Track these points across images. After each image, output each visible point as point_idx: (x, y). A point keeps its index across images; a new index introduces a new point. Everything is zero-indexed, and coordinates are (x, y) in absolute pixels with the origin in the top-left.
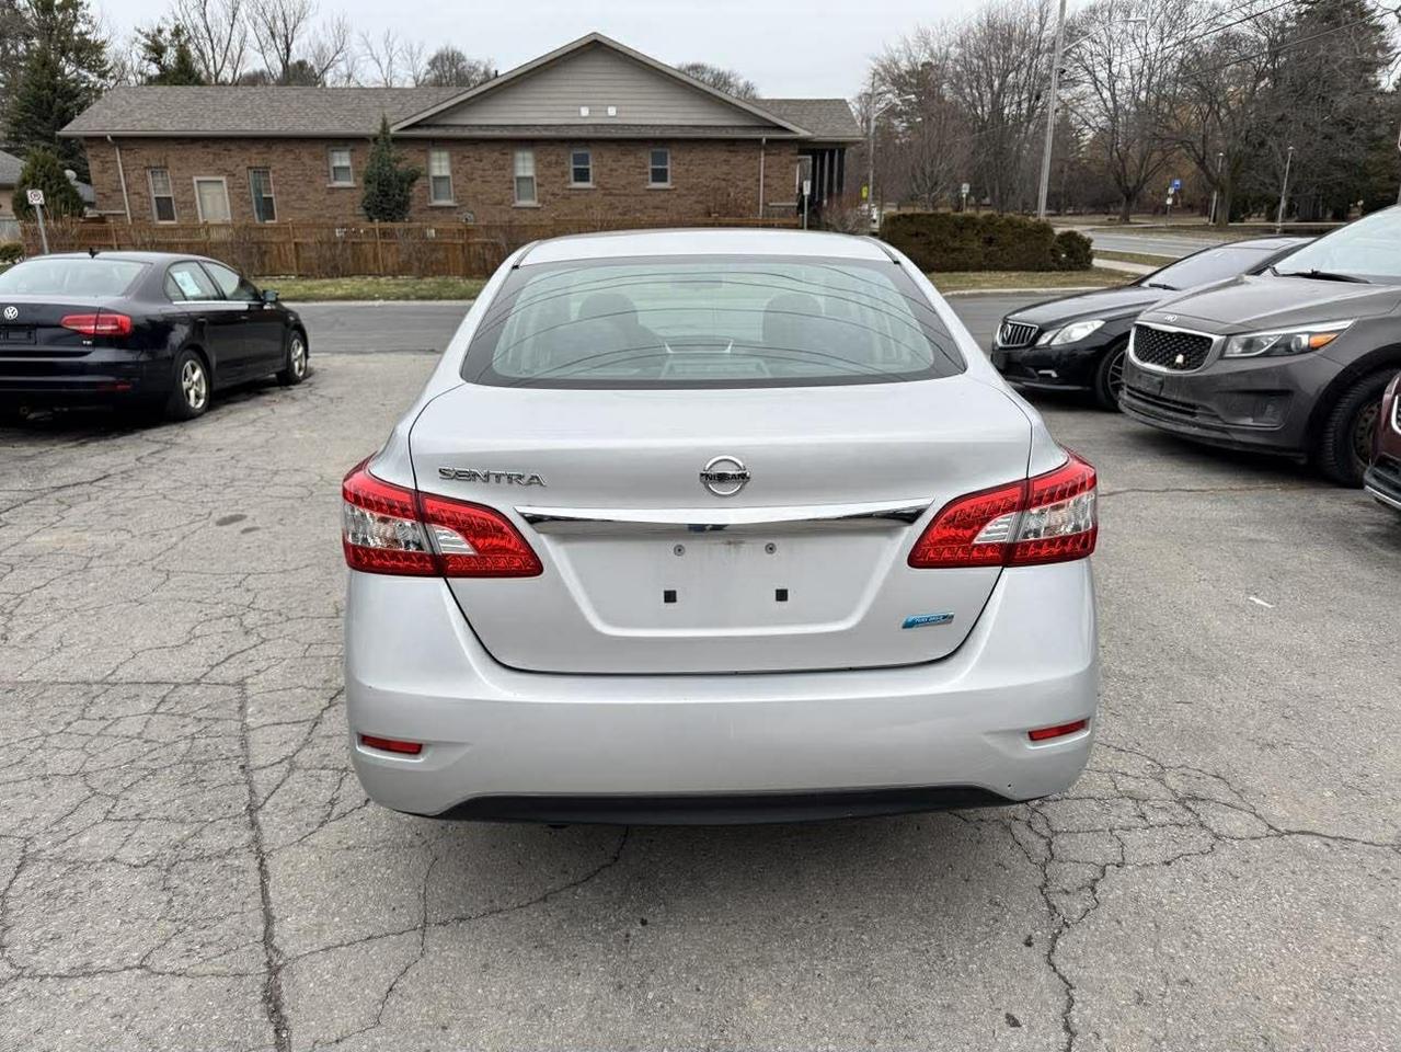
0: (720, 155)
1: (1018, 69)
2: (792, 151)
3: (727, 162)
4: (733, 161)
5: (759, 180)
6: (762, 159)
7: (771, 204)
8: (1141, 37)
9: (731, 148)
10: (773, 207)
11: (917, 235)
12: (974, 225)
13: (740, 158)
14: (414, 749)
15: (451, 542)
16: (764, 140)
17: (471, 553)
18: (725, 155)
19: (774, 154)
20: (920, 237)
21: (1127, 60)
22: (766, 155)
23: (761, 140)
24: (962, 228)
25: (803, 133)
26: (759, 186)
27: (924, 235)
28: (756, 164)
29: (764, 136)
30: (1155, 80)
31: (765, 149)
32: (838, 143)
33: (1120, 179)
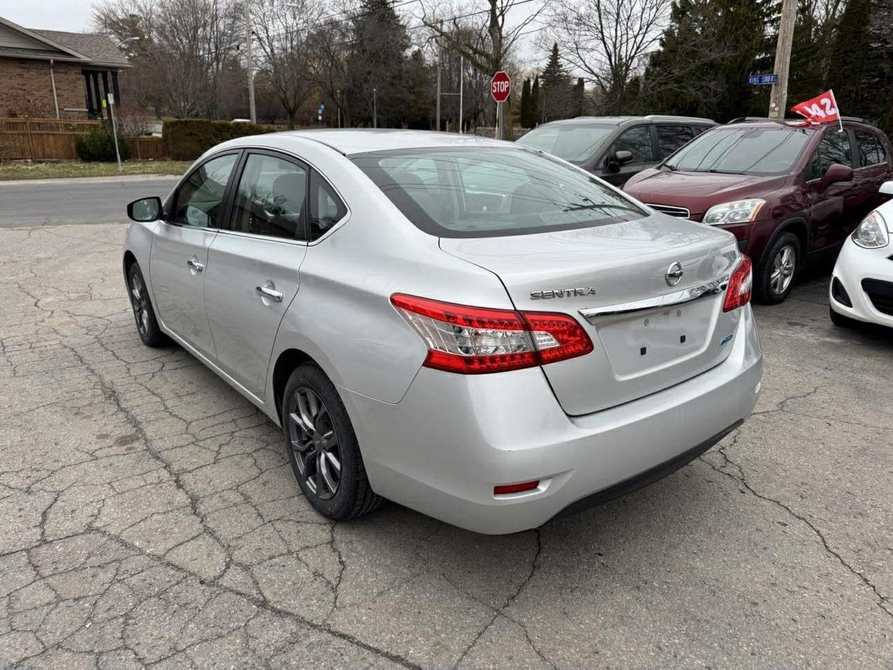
0: (15, 70)
1: (204, 26)
2: (78, 71)
3: (21, 75)
4: (26, 75)
5: (52, 91)
6: (52, 75)
7: (65, 109)
8: (282, 16)
9: (22, 65)
10: (68, 111)
11: (191, 134)
12: (229, 129)
13: (31, 73)
14: (533, 485)
15: (545, 341)
16: (52, 61)
17: (558, 345)
18: (19, 71)
19: (62, 73)
20: (193, 137)
21: (277, 28)
22: (54, 72)
23: (49, 61)
24: (220, 131)
25: (84, 59)
26: (53, 95)
27: (196, 135)
28: (46, 78)
29: (52, 58)
30: (295, 43)
31: (53, 68)
32: (110, 68)
33: (284, 101)
